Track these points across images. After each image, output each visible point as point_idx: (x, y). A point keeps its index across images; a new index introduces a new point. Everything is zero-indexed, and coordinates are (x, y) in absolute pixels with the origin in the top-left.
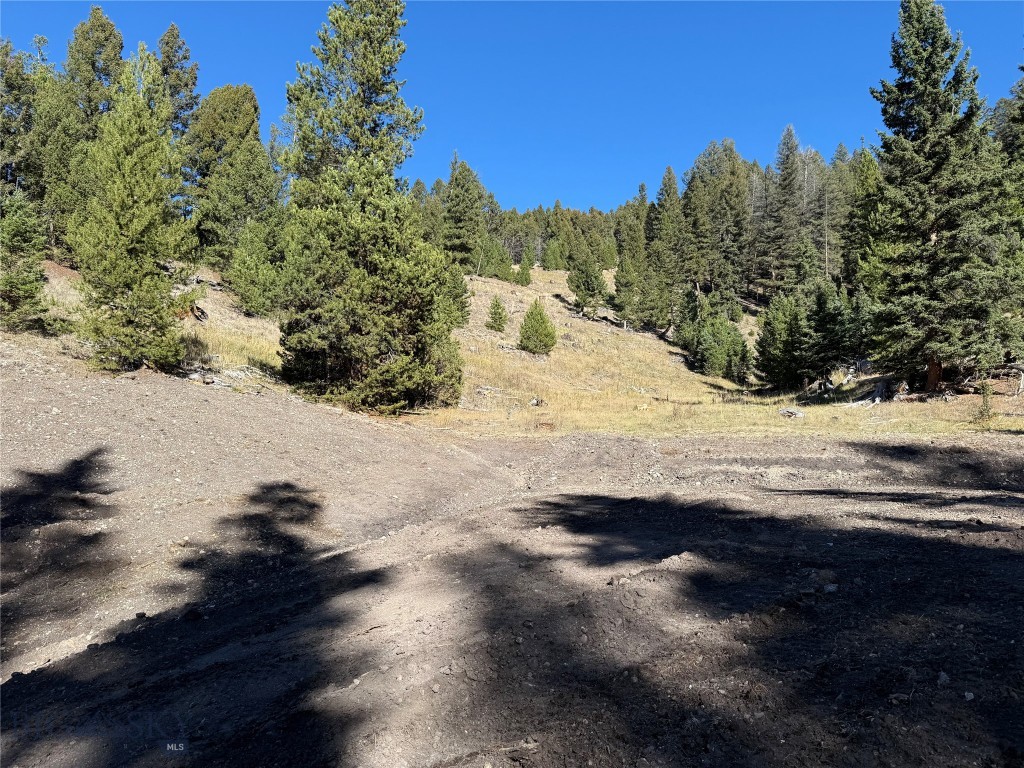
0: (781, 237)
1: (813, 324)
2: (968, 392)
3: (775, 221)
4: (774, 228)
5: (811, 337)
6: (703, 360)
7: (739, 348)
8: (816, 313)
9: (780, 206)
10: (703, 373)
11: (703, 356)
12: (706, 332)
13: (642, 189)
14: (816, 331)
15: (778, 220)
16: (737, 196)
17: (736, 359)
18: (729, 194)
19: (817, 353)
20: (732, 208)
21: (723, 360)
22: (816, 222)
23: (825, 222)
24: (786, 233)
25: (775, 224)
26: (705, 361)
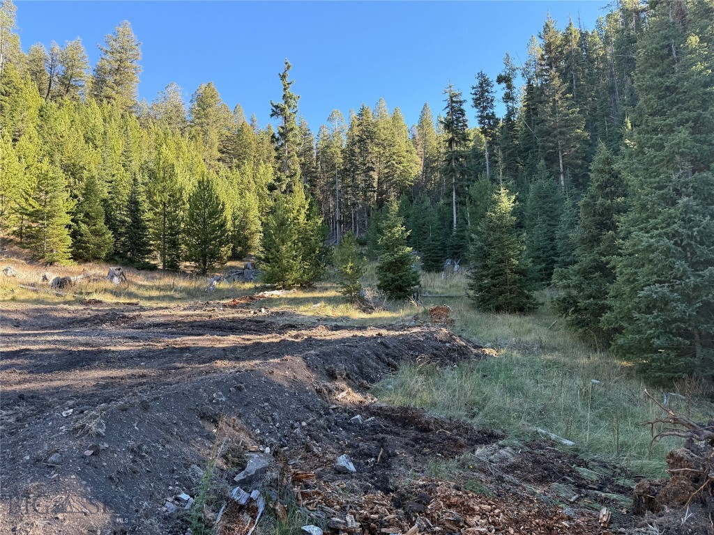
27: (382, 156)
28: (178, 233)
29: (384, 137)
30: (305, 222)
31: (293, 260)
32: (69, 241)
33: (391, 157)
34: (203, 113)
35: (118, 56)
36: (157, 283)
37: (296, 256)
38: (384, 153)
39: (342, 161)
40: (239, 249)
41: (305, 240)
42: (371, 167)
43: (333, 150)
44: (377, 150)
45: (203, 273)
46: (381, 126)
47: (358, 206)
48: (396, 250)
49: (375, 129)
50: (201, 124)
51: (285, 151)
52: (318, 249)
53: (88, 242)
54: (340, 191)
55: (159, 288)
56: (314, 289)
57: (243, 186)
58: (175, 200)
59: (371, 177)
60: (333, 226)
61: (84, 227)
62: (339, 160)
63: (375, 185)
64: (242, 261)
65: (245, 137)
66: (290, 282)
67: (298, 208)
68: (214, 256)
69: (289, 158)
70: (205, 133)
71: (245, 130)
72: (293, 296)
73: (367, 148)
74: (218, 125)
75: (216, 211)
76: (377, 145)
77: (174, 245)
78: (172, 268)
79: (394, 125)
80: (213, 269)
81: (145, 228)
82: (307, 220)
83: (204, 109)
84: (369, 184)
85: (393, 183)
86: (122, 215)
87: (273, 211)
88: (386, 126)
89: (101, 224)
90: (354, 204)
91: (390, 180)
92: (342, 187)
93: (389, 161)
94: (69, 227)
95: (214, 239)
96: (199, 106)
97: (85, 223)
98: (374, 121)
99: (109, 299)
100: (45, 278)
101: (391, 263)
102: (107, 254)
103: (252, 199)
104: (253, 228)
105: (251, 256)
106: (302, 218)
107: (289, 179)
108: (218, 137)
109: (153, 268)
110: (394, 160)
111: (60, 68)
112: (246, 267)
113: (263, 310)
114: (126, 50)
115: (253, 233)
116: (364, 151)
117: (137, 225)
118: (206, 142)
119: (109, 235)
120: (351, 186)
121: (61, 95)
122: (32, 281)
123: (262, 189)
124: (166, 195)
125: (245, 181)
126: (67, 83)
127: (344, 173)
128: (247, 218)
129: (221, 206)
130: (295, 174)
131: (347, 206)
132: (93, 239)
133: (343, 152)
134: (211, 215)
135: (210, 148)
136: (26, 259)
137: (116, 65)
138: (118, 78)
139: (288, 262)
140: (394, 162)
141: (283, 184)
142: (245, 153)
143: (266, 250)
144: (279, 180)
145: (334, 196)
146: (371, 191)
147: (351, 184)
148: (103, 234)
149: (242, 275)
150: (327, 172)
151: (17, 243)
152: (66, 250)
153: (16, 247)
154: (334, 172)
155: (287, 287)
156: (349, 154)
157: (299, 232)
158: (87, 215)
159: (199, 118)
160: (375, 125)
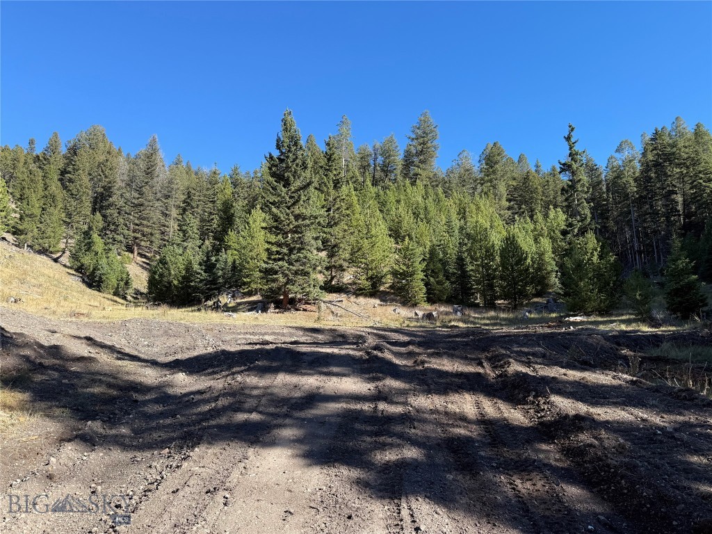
0: (142, 205)
1: (204, 268)
2: (300, 310)
3: (139, 194)
4: (138, 198)
5: (201, 275)
6: (101, 281)
7: (124, 276)
8: (205, 262)
9: (143, 184)
10: (99, 291)
11: (100, 278)
12: (103, 262)
13: (31, 142)
14: (205, 272)
15: (141, 194)
16: (110, 169)
17: (122, 284)
18: (104, 166)
19: (206, 285)
20: (106, 177)
21: (114, 282)
22: (165, 201)
23: (171, 202)
24: (146, 203)
25: (138, 196)
26: (102, 282)
27: (685, 176)
28: (493, 278)
29: (686, 156)
30: (598, 261)
31: (591, 292)
32: (424, 290)
33: (697, 176)
34: (491, 170)
35: (421, 140)
36: (486, 315)
37: (593, 289)
38: (687, 173)
39: (635, 189)
40: (539, 288)
41: (599, 276)
42: (673, 190)
43: (624, 180)
44: (678, 170)
45: (515, 308)
46: (681, 144)
47: (660, 234)
48: (681, 278)
49: (674, 149)
50: (491, 181)
51: (574, 200)
52: (612, 282)
53: (435, 290)
54: (636, 221)
55: (488, 319)
56: (611, 315)
57: (536, 233)
58: (489, 254)
59: (673, 200)
60: (632, 257)
61: (432, 279)
62: (633, 188)
63: (680, 207)
64: (543, 297)
65: (531, 183)
66: (590, 310)
67: (591, 251)
68: (522, 294)
69: (578, 205)
70: (494, 187)
71: (531, 177)
72: (593, 320)
73: (665, 171)
74: (506, 178)
75: (521, 260)
76: (678, 165)
77: (491, 286)
78: (490, 305)
79: (698, 143)
80: (521, 304)
81: (470, 276)
82: (600, 260)
83: (492, 167)
84: (671, 209)
85: (702, 204)
86: (452, 269)
87: (568, 253)
88: (687, 144)
89: (441, 277)
90: (655, 232)
91: (698, 200)
92: (639, 216)
93: (695, 181)
94: (423, 280)
95: (522, 281)
96: (487, 164)
97: (432, 276)
98: (671, 141)
99: (461, 325)
100: (416, 314)
101: (677, 289)
102: (447, 297)
103: (546, 243)
104: (549, 268)
105: (550, 293)
106: (595, 259)
107: (581, 223)
108: (506, 189)
109: (477, 306)
110: (701, 178)
111: (380, 160)
112: (548, 301)
113: (571, 327)
114: (427, 134)
115: (549, 273)
116: (662, 174)
117: (463, 276)
118: (495, 195)
119: (447, 283)
120: (650, 213)
121: (382, 180)
122: (409, 316)
123: (554, 232)
124: (484, 251)
125: (539, 228)
126: (386, 169)
127: (641, 200)
128: (542, 260)
129: (525, 255)
130: (586, 218)
131: (646, 235)
132: (439, 287)
133: (636, 180)
134: (518, 263)
135: (500, 200)
136: (400, 303)
137: (419, 148)
138: (422, 157)
139: (586, 294)
140: (701, 181)
141: (575, 228)
142: (532, 198)
143: (564, 286)
144: (570, 225)
145: (631, 227)
146: (675, 216)
147: (650, 211)
148: (444, 283)
149: (547, 308)
150: (620, 203)
151: (392, 294)
152: (422, 296)
153: (392, 296)
154: (628, 202)
155: (587, 314)
156: (644, 180)
157: (594, 270)
158: (433, 271)
159: (488, 176)
160: (673, 146)
